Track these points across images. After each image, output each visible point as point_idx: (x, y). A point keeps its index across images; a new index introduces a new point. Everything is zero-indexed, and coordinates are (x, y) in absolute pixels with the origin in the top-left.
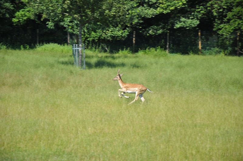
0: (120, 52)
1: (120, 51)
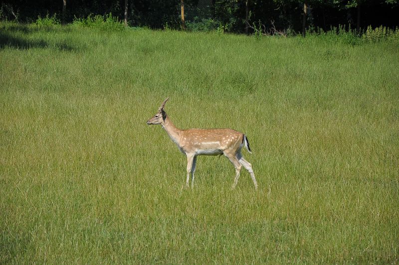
0: (39, 21)
1: (40, 19)
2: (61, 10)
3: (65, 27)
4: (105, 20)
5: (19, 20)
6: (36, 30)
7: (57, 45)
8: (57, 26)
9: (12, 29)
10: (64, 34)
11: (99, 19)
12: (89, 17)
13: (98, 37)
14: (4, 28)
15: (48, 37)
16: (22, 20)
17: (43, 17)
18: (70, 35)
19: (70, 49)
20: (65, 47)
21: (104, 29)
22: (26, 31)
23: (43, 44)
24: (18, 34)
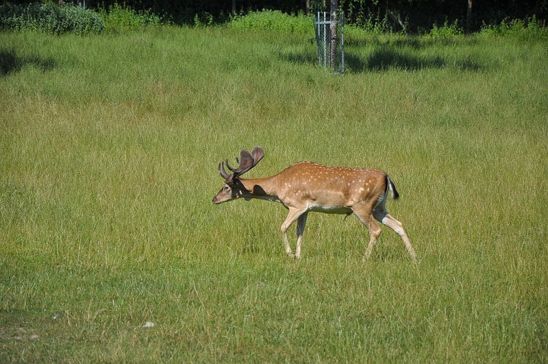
0: (435, 31)
1: (435, 28)
2: (465, 13)
3: (470, 38)
4: (526, 26)
5: (408, 32)
6: (430, 43)
7: (458, 63)
8: (460, 37)
9: (399, 43)
10: (467, 48)
11: (517, 24)
12: (503, 23)
13: (515, 50)
14: (388, 42)
15: (447, 52)
16: (412, 30)
17: (440, 25)
18: (476, 48)
19: (476, 68)
20: (470, 65)
21: (524, 39)
22: (416, 45)
23: (438, 63)
24: (405, 51)
